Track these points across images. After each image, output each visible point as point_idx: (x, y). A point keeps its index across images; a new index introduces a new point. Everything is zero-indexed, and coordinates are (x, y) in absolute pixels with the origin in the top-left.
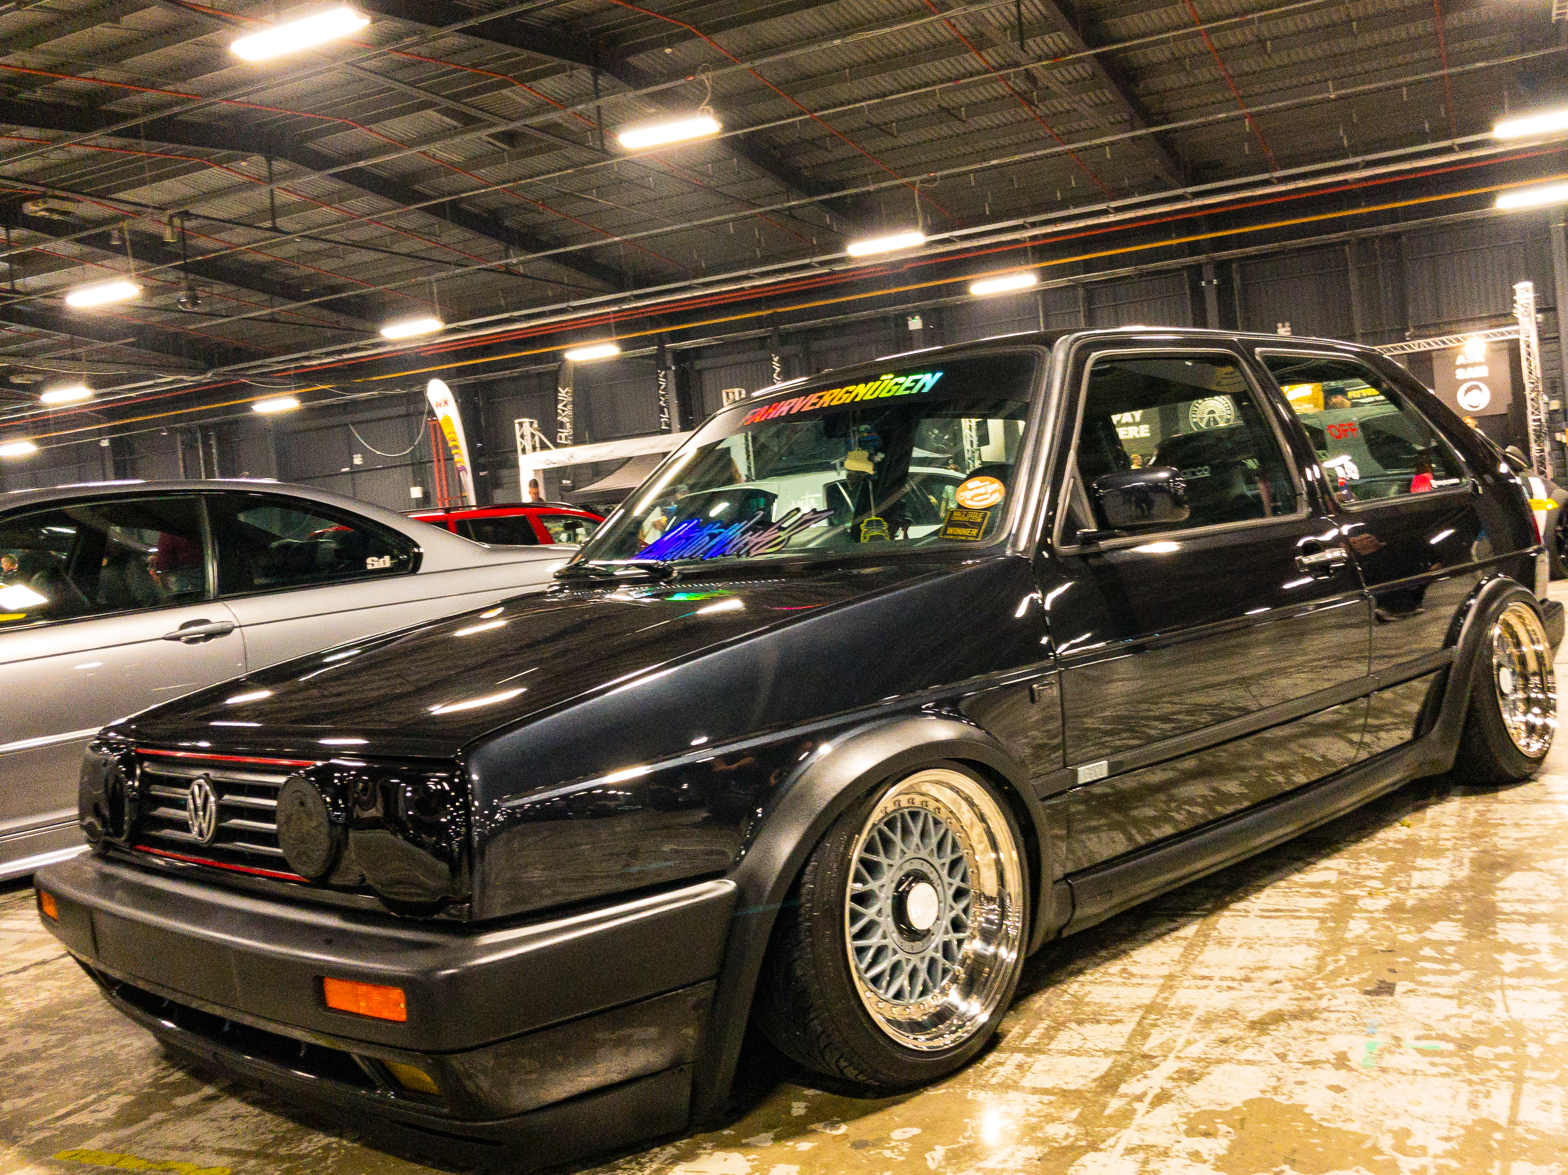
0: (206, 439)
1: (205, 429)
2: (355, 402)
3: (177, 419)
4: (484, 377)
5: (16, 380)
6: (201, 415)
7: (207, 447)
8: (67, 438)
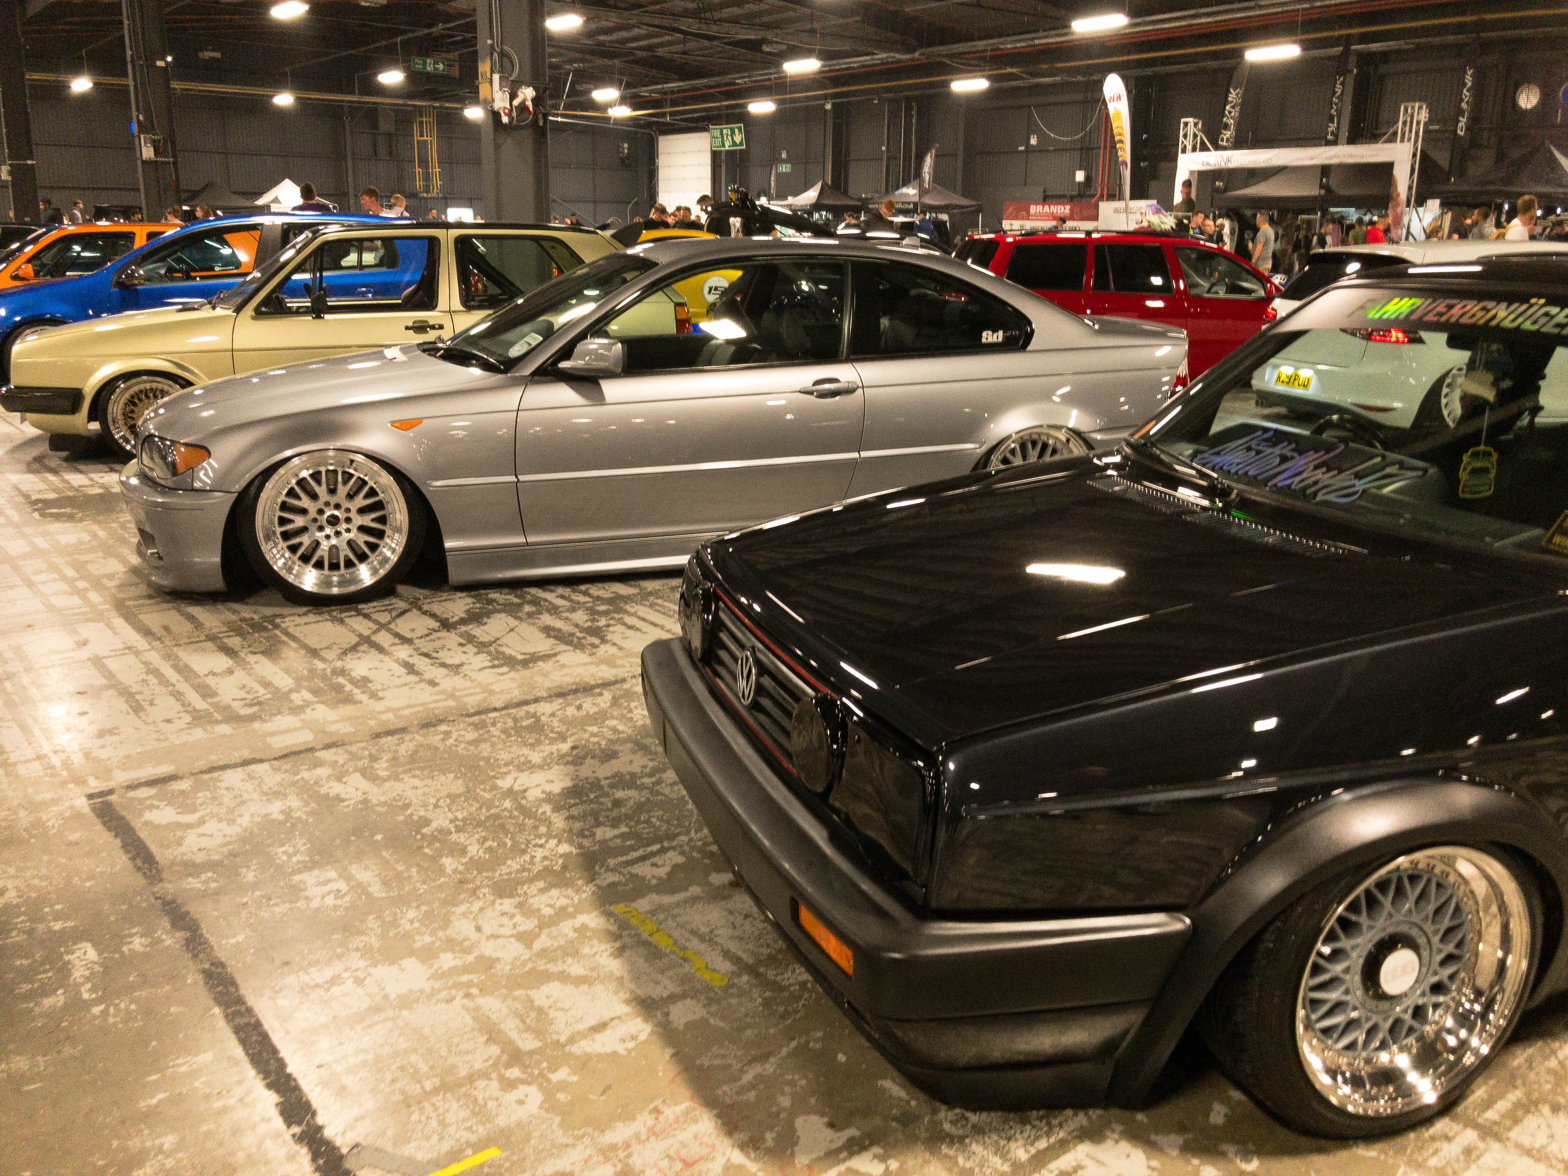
0: (909, 109)
1: (908, 100)
2: (1038, 86)
3: (888, 90)
4: (1161, 69)
5: (766, 48)
6: (909, 88)
7: (908, 116)
8: (799, 100)
